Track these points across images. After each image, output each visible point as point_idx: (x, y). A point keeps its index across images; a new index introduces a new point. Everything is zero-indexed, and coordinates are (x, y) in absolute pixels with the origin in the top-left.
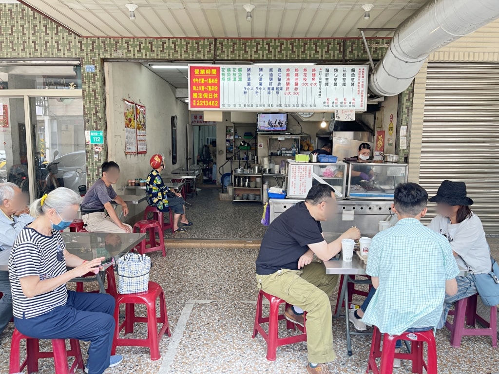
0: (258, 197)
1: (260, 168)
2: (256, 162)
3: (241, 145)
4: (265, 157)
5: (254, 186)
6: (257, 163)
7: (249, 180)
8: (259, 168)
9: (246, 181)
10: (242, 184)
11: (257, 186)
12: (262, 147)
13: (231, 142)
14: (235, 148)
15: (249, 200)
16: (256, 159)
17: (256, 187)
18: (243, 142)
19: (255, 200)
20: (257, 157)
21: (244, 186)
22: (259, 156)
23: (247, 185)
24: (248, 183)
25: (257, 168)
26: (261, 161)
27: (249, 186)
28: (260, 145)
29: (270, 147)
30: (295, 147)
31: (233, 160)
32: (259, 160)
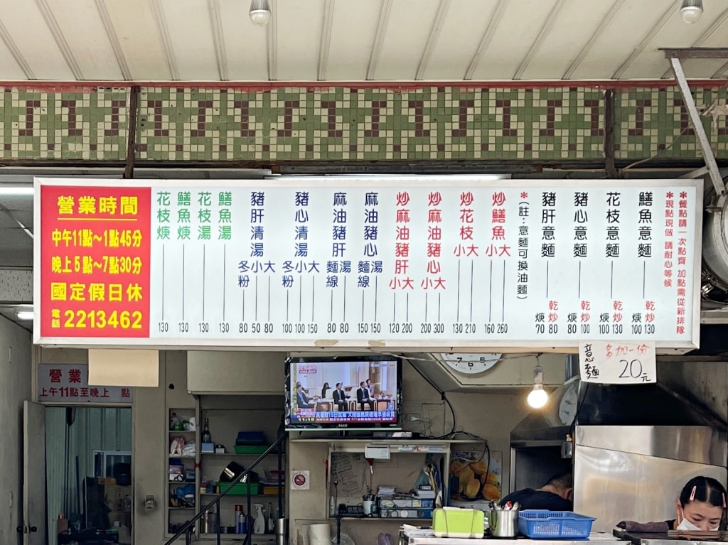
2: (282, 540)
3: (224, 477)
4: (316, 522)
12: (306, 486)
13: (188, 466)
14: (203, 491)
16: (282, 531)
20: (287, 523)
22: (292, 519)
26: (299, 538)
28: (297, 477)
29: (336, 484)
30: (429, 485)
31: (193, 533)
32: (295, 533)
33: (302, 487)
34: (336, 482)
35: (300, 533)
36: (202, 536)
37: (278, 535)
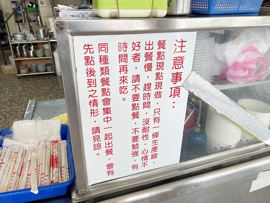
0: (49, 68)
1: (46, 31)
2: (40, 23)
3: (28, 6)
4: (50, 17)
5: (42, 55)
6: (42, 25)
7: (34, 48)
8: (44, 31)
9: (30, 50)
10: (25, 53)
11: (46, 55)
12: (45, 5)
13: (18, 3)
14: (23, 10)
15: (39, 72)
16: (39, 20)
17: (44, 56)
18: (30, 3)
19: (46, 71)
20: (40, 18)
21: (28, 56)
22: (42, 16)
23: (32, 54)
24: (33, 52)
25: (41, 31)
26: (46, 23)
27: (35, 55)
28: (41, 2)
29: (55, 4)
30: (84, 3)
31: (23, 23)
32: (44, 21)
33: (43, 5)
34: (54, 3)
35: (45, 21)
36: (26, 23)
37: (38, 22)
